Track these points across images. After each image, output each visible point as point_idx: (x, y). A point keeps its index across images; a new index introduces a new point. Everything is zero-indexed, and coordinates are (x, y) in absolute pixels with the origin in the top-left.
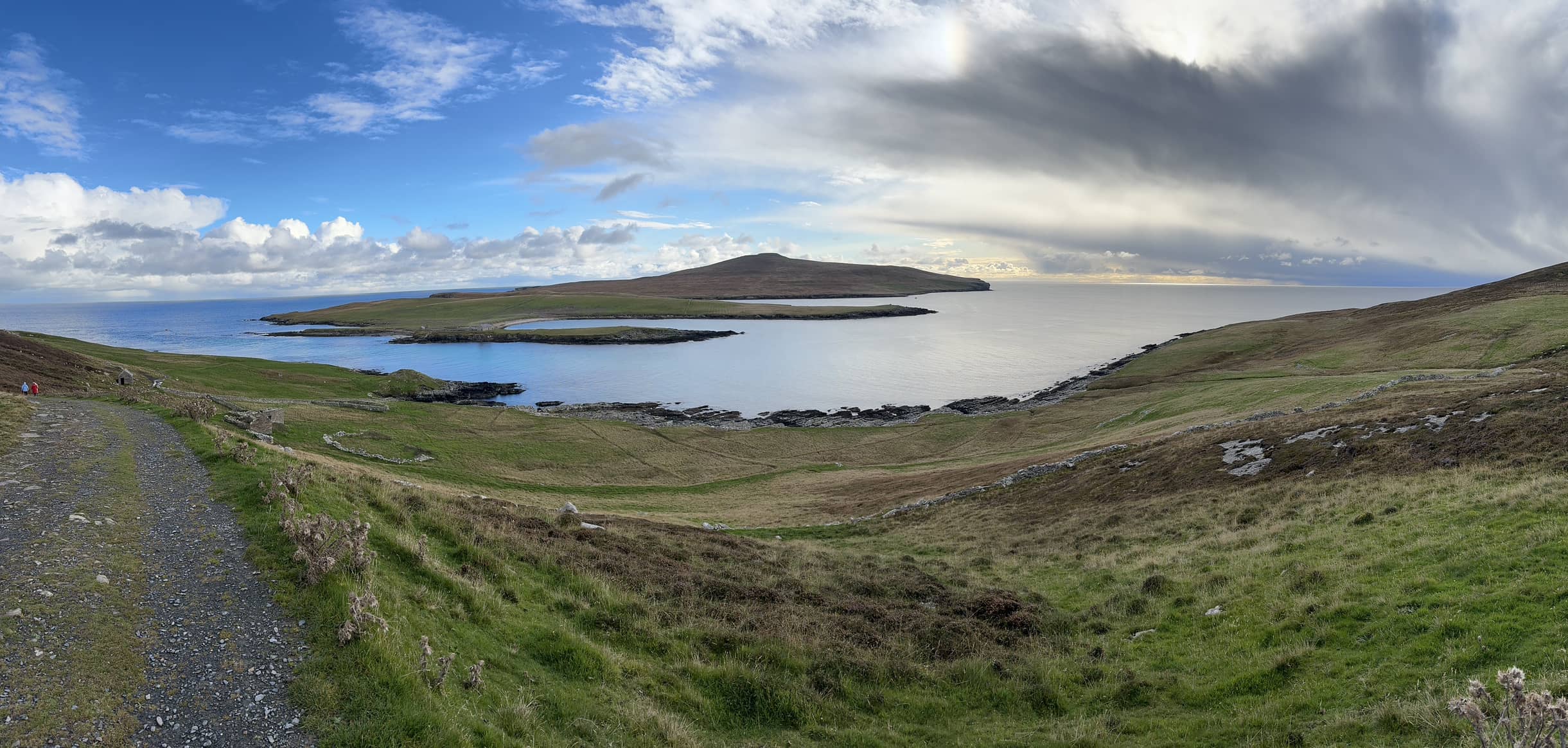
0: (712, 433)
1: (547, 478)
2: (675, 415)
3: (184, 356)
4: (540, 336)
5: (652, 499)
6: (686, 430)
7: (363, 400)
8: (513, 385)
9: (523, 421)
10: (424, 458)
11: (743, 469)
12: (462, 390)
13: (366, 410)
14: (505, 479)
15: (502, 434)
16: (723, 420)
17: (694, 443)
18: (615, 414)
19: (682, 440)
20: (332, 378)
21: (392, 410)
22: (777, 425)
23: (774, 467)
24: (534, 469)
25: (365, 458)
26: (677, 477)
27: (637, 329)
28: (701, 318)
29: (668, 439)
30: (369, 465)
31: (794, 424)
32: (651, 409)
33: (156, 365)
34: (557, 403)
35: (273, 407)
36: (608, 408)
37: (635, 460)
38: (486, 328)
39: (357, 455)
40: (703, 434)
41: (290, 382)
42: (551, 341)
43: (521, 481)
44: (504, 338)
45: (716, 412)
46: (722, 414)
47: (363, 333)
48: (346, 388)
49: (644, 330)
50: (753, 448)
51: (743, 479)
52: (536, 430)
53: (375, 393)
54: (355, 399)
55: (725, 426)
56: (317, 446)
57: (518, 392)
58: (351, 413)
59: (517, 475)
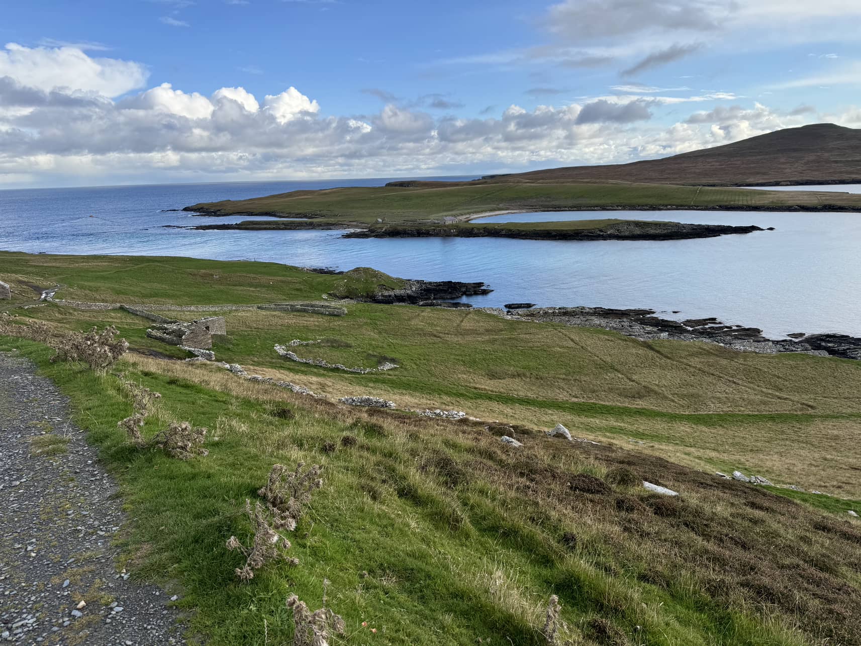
0: (721, 353)
1: (519, 388)
2: (672, 326)
3: (83, 257)
4: (510, 230)
5: (643, 425)
6: (687, 346)
7: (317, 303)
8: (480, 284)
9: (491, 324)
10: (388, 366)
11: (765, 403)
12: (425, 290)
13: (322, 314)
14: (475, 388)
15: (469, 338)
16: (736, 337)
17: (695, 361)
18: (596, 321)
19: (681, 357)
20: (279, 278)
21: (350, 314)
22: (817, 353)
23: (812, 407)
24: (504, 378)
25: (325, 369)
26: (673, 401)
27: (628, 223)
28: (713, 209)
29: (662, 354)
30: (330, 377)
31: (843, 354)
32: (642, 317)
33: (43, 272)
34: (529, 306)
35: (210, 315)
36: (588, 313)
37: (620, 376)
38: (449, 220)
39: (316, 366)
40: (709, 353)
41: (229, 285)
42: (524, 235)
43: (492, 391)
44: (469, 233)
45: (727, 327)
46: (735, 331)
47: (311, 226)
48: (297, 290)
49: (637, 224)
50: (778, 377)
51: (764, 416)
52: (505, 335)
53: (330, 294)
54: (308, 302)
55: (738, 346)
56: (268, 359)
57: (485, 292)
58: (305, 319)
59: (488, 385)
